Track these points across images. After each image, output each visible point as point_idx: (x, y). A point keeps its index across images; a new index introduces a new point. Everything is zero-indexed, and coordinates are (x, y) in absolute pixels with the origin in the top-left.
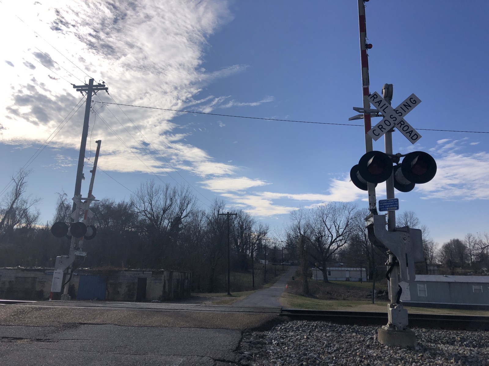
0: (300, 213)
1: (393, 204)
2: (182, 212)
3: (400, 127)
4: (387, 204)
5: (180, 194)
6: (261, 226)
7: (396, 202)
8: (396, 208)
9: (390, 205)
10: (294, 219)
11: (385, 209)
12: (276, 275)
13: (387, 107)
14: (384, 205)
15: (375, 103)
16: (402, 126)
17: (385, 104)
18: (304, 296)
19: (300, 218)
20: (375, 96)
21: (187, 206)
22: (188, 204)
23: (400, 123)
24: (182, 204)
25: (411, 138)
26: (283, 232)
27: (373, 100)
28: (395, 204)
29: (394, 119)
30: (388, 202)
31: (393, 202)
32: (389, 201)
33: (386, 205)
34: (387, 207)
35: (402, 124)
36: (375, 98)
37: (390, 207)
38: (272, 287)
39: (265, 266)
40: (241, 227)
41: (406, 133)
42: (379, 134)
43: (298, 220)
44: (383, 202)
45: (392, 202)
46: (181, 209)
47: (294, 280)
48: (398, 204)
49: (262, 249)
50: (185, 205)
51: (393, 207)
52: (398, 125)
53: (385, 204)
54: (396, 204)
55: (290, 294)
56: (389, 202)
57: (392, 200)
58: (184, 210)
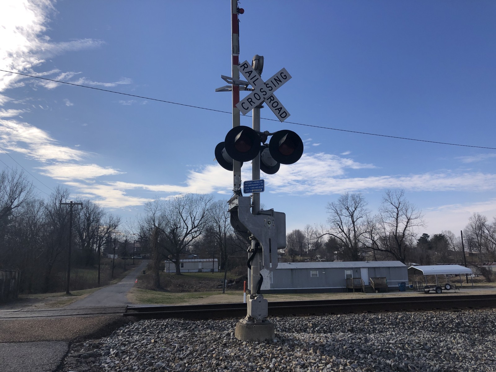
0: (156, 204)
1: (258, 186)
2: (13, 201)
3: (270, 102)
4: (252, 185)
5: (10, 180)
6: (111, 218)
7: (262, 183)
8: (261, 190)
9: (255, 186)
10: (149, 210)
11: (250, 191)
12: (125, 270)
13: (258, 79)
14: (249, 187)
15: (246, 73)
16: (272, 102)
17: (256, 76)
18: (154, 290)
19: (155, 210)
20: (246, 66)
21: (20, 193)
22: (21, 192)
23: (270, 98)
24: (13, 192)
25: (280, 115)
26: (136, 224)
27: (243, 70)
28: (260, 185)
29: (264, 93)
30: (253, 184)
31: (259, 183)
32: (255, 182)
33: (251, 187)
34: (253, 189)
35: (271, 100)
36: (245, 67)
37: (255, 189)
38: (120, 283)
39: (113, 261)
40: (88, 219)
41: (276, 110)
42: (248, 108)
43: (153, 212)
44: (248, 183)
45: (257, 183)
46: (11, 197)
47: (145, 274)
48: (263, 185)
49: (111, 243)
50: (18, 192)
51: (259, 188)
52: (267, 100)
53: (250, 185)
54: (262, 186)
55: (140, 289)
56: (255, 184)
57: (257, 181)
58: (16, 199)
